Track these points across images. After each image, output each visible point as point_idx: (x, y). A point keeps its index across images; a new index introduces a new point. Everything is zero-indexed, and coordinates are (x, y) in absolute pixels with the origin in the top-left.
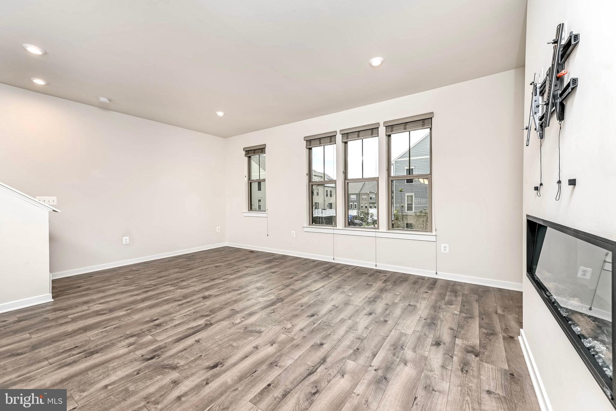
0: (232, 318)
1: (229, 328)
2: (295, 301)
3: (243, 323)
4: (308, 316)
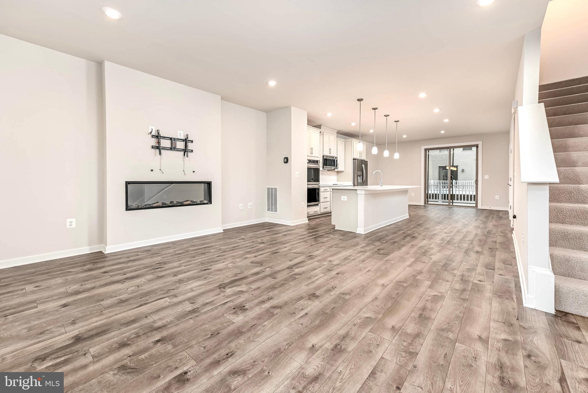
0: (273, 271)
1: (274, 265)
2: (209, 283)
3: (263, 268)
4: (210, 269)
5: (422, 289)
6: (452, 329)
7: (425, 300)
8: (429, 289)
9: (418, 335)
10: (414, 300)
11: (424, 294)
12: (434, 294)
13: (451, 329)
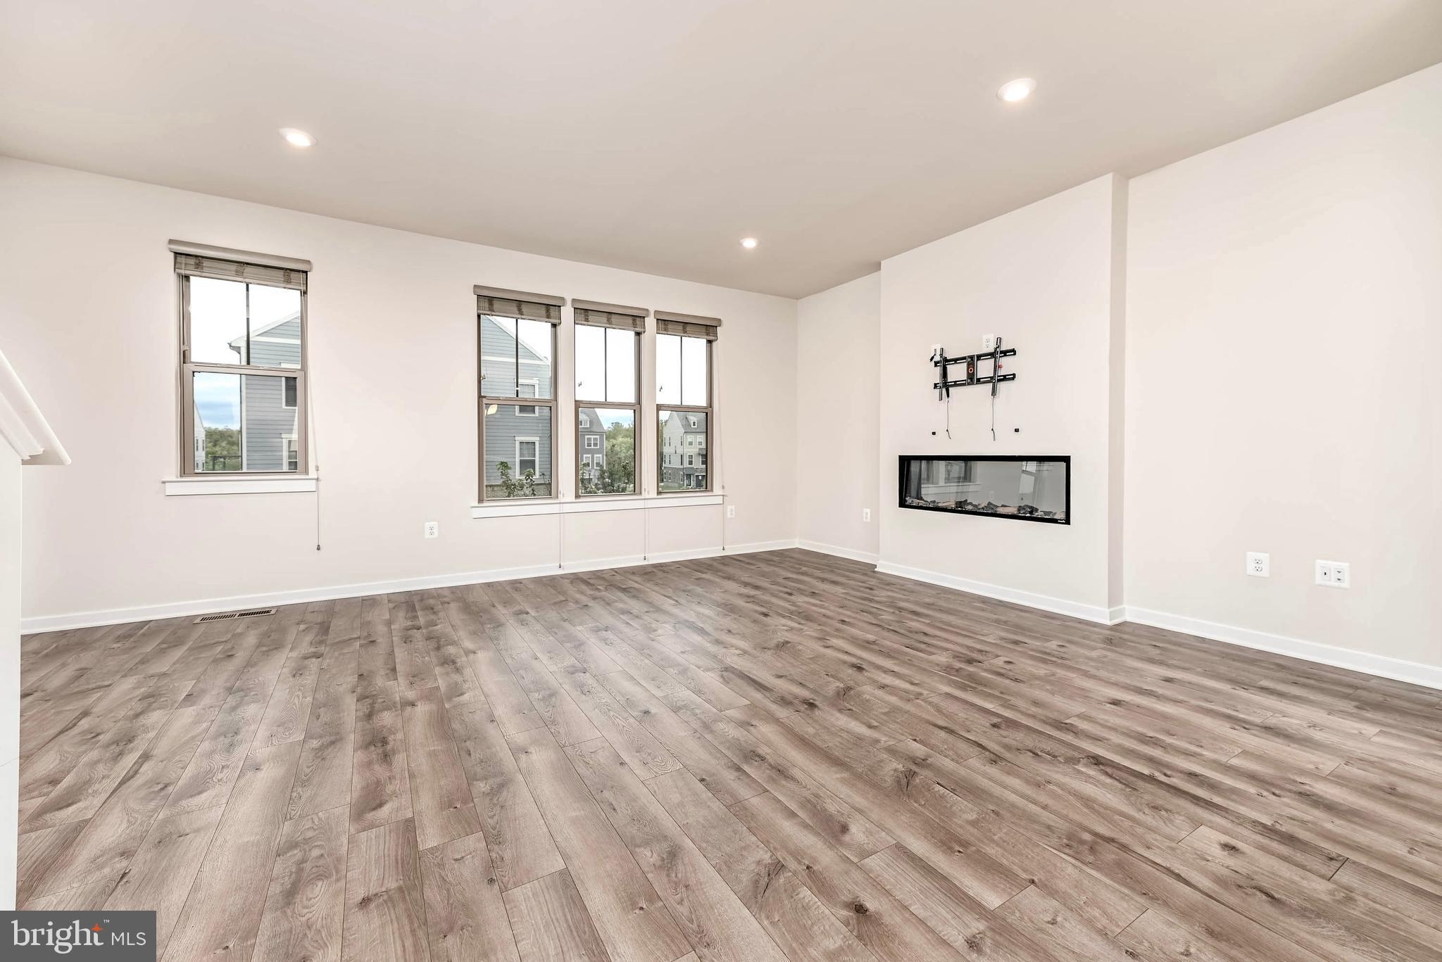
5: (427, 802)
6: (314, 753)
7: (398, 776)
8: (410, 815)
9: (369, 716)
10: (421, 762)
11: (414, 791)
12: (386, 809)
13: (316, 754)
